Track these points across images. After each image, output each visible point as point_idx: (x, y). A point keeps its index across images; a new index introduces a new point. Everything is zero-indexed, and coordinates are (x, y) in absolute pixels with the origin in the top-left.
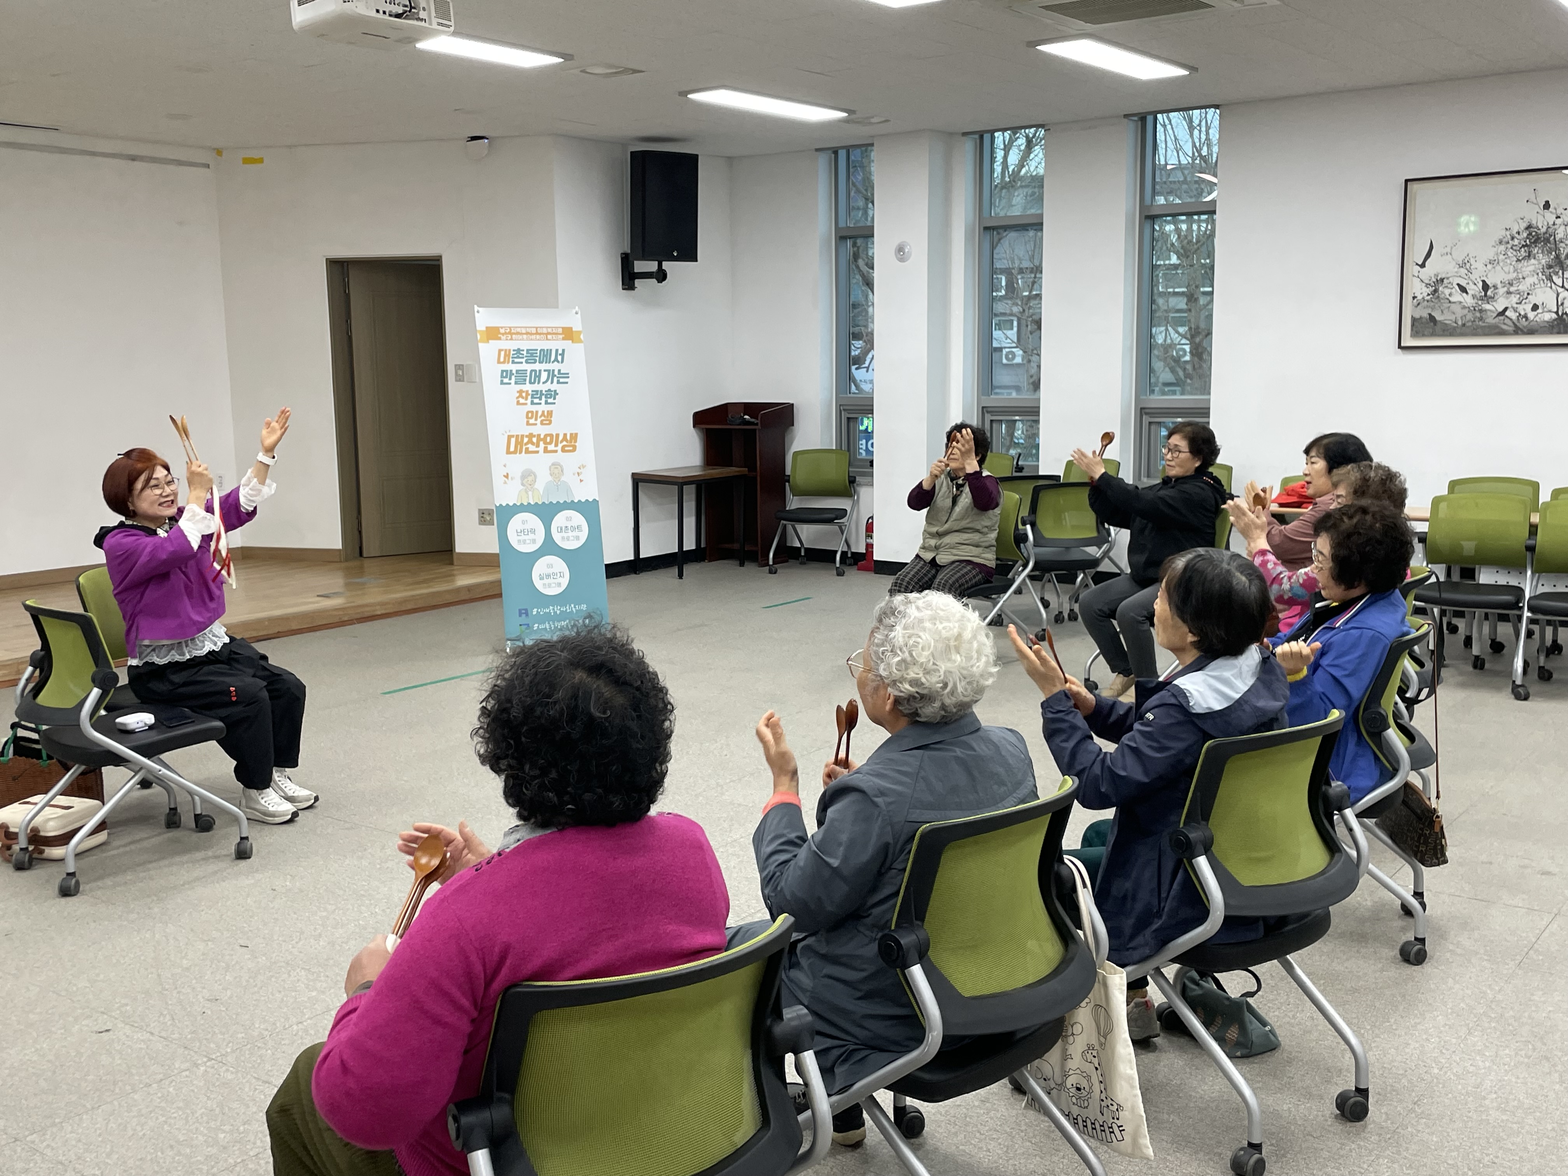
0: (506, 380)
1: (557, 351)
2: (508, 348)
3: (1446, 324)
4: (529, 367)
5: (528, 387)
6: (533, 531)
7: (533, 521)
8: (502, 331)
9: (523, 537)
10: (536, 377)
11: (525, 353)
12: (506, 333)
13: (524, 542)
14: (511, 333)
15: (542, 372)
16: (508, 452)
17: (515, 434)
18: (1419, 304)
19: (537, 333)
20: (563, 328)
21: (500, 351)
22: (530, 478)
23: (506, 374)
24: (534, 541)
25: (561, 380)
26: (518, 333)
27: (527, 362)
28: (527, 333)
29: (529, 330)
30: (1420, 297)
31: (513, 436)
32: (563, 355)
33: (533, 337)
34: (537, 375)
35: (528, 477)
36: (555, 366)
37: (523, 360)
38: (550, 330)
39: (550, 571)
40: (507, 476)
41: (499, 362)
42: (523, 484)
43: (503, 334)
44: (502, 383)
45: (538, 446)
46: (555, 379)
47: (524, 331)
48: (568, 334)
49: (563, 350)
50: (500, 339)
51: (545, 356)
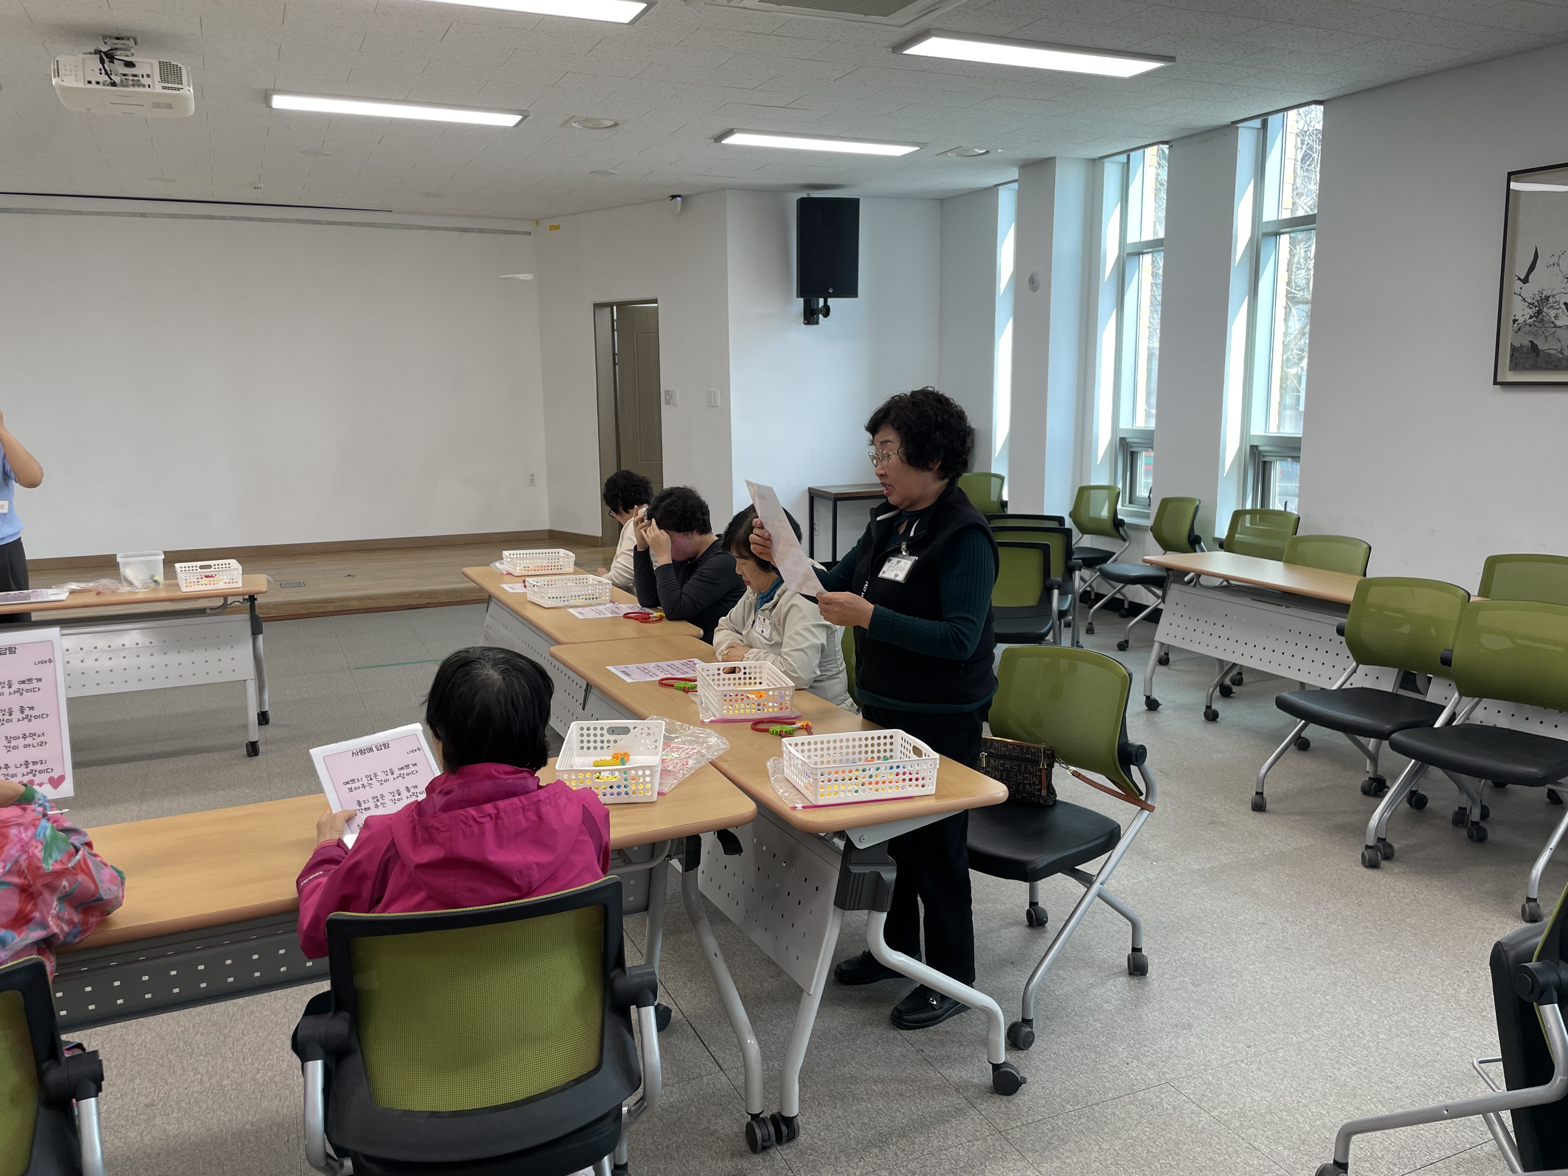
3: (1550, 354)
18: (1519, 329)
30: (1521, 320)
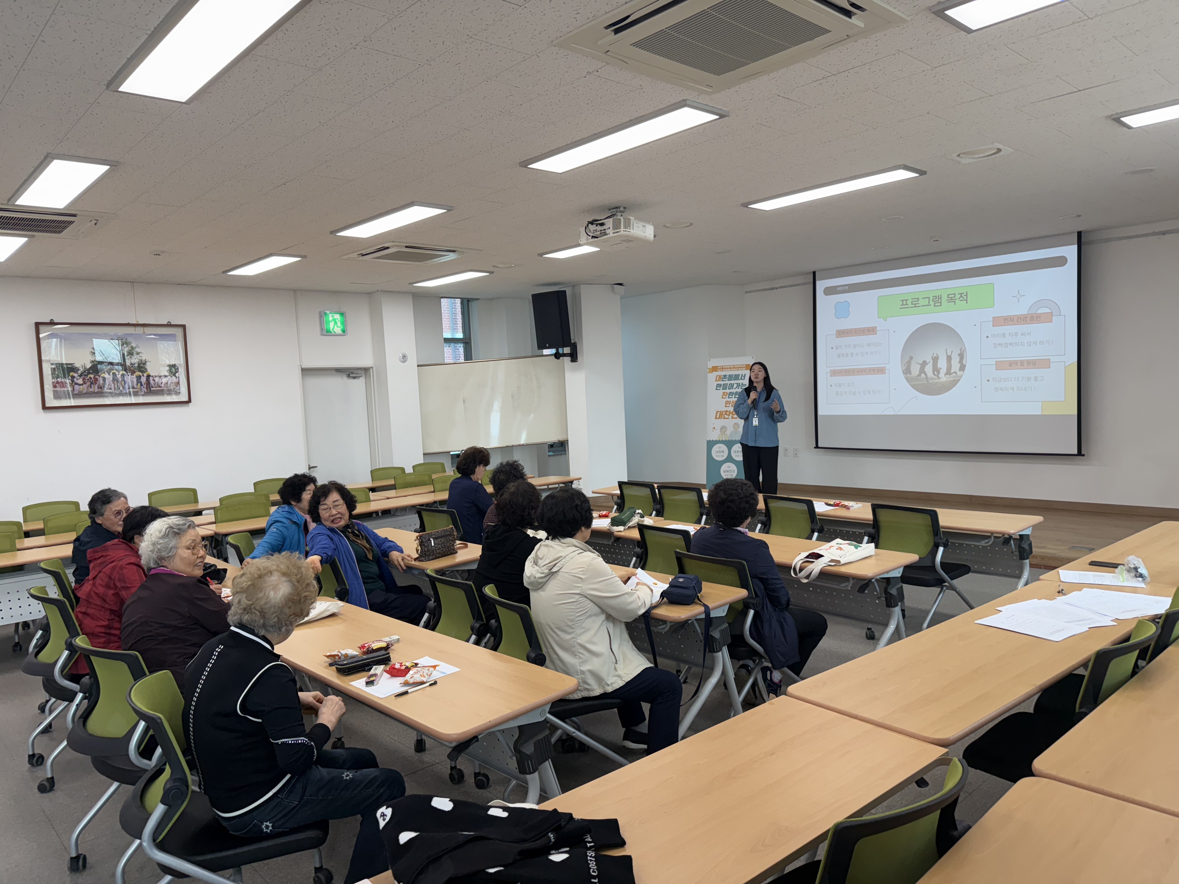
0: (718, 388)
1: (742, 374)
2: (720, 375)
4: (729, 382)
5: (728, 391)
6: (723, 452)
7: (724, 447)
8: (719, 368)
9: (718, 454)
10: (732, 386)
11: (728, 376)
13: (719, 456)
14: (723, 368)
15: (735, 384)
16: (716, 418)
17: (720, 410)
19: (734, 368)
21: (717, 376)
22: (724, 429)
23: (719, 386)
24: (723, 456)
26: (726, 368)
28: (730, 368)
33: (732, 369)
37: (727, 379)
38: (740, 366)
39: (728, 469)
40: (714, 428)
41: (716, 381)
42: (721, 432)
44: (716, 389)
45: (729, 416)
47: (728, 367)
50: (717, 371)
51: (737, 377)
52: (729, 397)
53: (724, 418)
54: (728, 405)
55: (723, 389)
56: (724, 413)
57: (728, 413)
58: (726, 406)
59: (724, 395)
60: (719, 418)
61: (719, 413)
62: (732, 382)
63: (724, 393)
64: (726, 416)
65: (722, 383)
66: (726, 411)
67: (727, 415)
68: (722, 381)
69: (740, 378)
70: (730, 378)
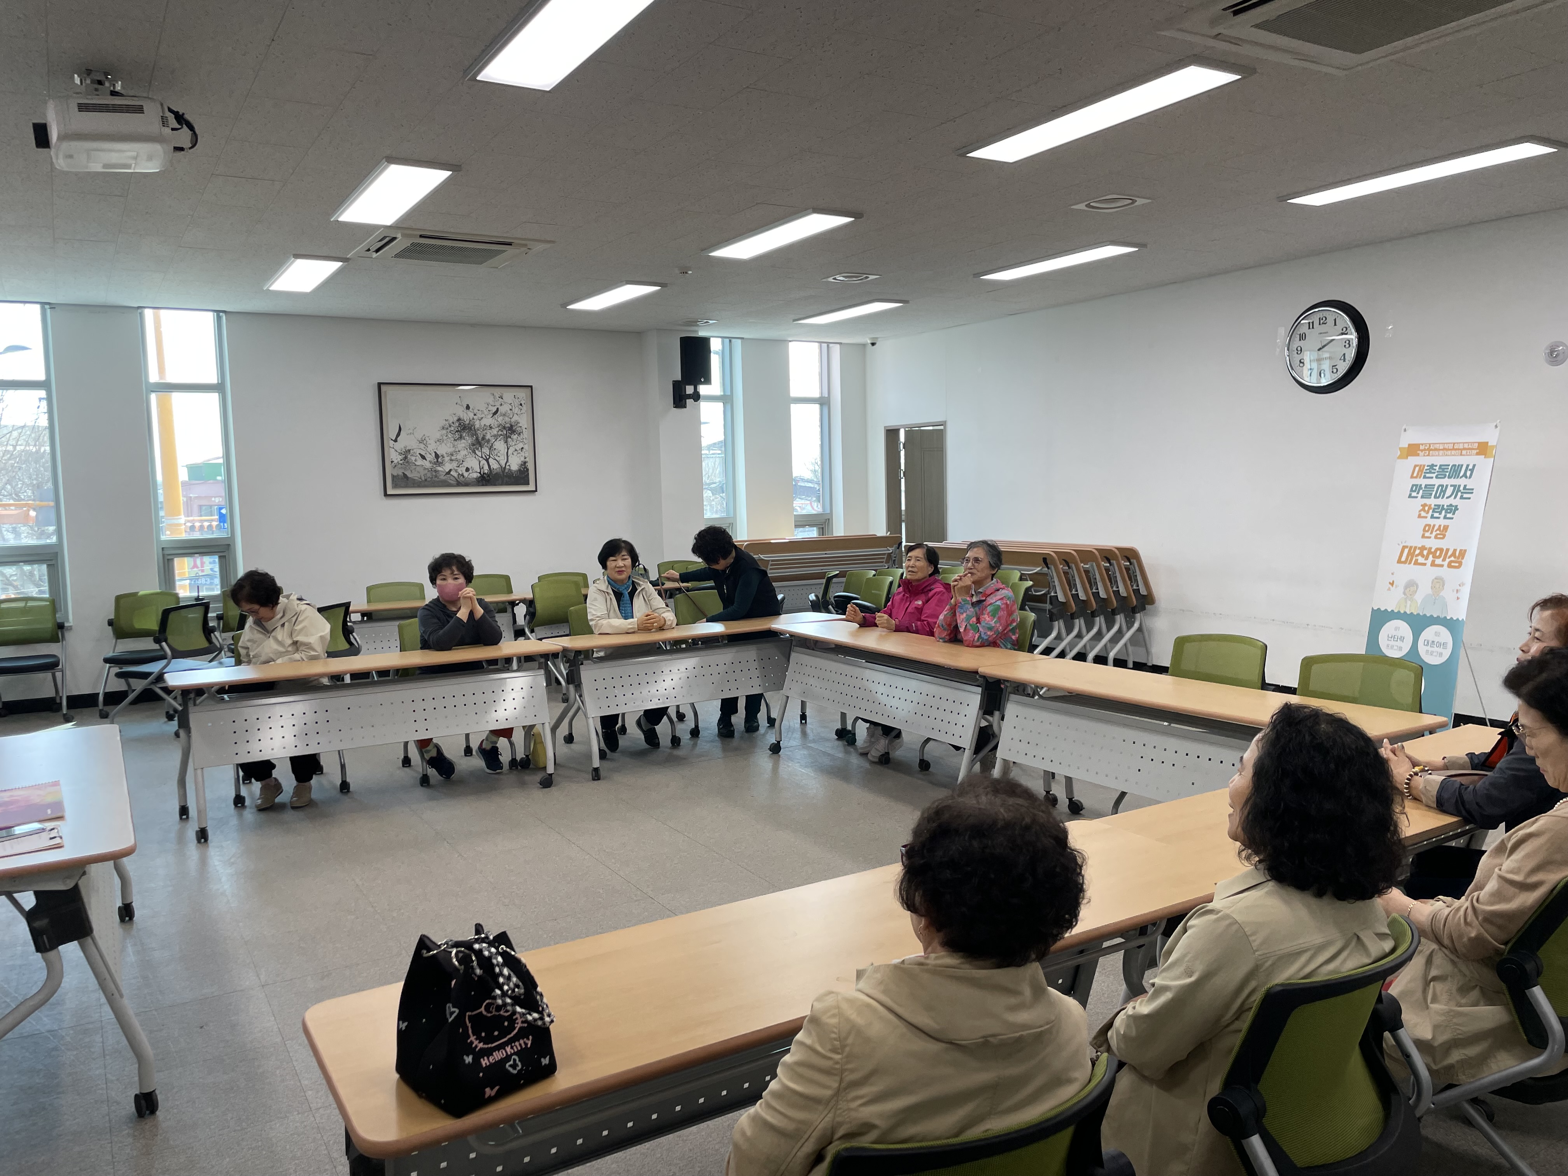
0: (1414, 494)
1: (1468, 466)
2: (1423, 463)
4: (1437, 482)
5: (1432, 502)
6: (1402, 639)
7: (1403, 629)
8: (1422, 447)
9: (1392, 643)
10: (1442, 491)
11: (1437, 468)
12: (1425, 450)
14: (1430, 449)
15: (1449, 486)
16: (1399, 562)
17: (1409, 545)
19: (1454, 449)
20: (1479, 443)
21: (1415, 466)
22: (1412, 589)
23: (1416, 488)
24: (1400, 649)
25: (1465, 496)
26: (1436, 449)
27: (1437, 477)
28: (1444, 449)
29: (1446, 446)
31: (1407, 547)
32: (1472, 471)
33: (1449, 452)
34: (1443, 489)
35: (1411, 586)
36: (1462, 482)
37: (1434, 475)
38: (1466, 446)
40: (1392, 584)
41: (1412, 477)
42: (1404, 593)
43: (1422, 451)
44: (1410, 496)
45: (1427, 559)
46: (1459, 494)
47: (1442, 447)
48: (1483, 449)
49: (1474, 466)
50: (1418, 455)
51: (1456, 471)
52: (1432, 517)
53: (1416, 563)
54: (1427, 534)
55: (1422, 497)
56: (1417, 552)
57: (1425, 552)
58: (1423, 536)
59: (1423, 510)
60: (1405, 562)
61: (1406, 551)
62: (1445, 481)
63: (1424, 506)
64: (1421, 560)
65: (1423, 482)
66: (1423, 548)
67: (1423, 556)
68: (1425, 477)
69: (1461, 474)
70: (1443, 472)
